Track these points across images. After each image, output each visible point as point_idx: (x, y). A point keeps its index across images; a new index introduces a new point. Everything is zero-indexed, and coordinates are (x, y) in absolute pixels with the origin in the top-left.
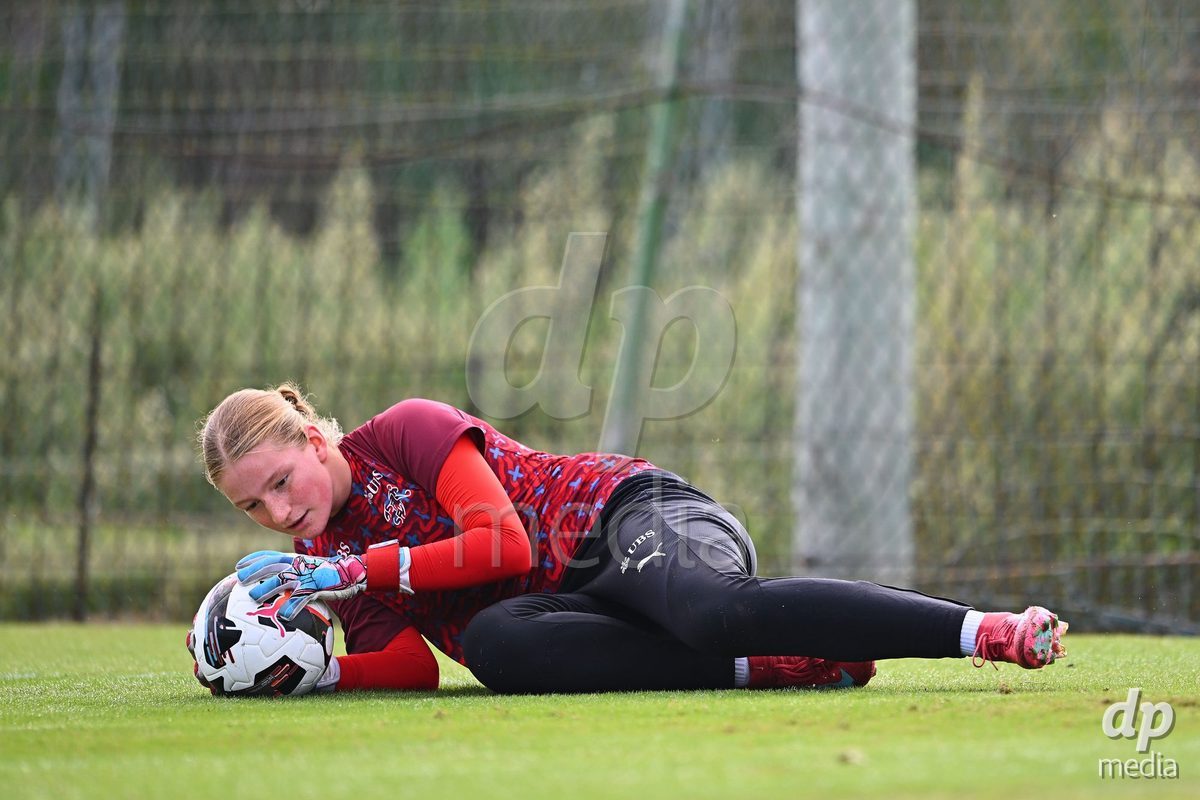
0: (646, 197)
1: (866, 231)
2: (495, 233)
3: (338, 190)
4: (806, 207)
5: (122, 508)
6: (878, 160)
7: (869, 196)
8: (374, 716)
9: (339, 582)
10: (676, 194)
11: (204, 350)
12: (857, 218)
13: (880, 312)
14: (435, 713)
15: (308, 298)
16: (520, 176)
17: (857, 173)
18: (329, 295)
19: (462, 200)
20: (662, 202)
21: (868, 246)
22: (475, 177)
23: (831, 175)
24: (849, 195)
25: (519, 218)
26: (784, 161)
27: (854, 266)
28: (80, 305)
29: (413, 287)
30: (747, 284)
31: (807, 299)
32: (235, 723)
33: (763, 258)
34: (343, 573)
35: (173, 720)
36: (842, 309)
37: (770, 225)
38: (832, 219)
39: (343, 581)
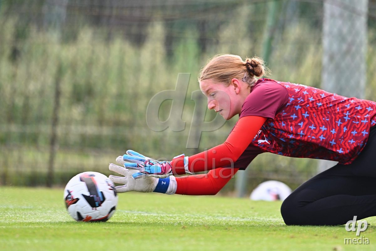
0: (266, 36)
1: (348, 52)
2: (208, 48)
3: (150, 30)
4: (326, 42)
5: (67, 146)
6: (353, 26)
7: (349, 39)
8: (159, 227)
9: (160, 172)
10: (277, 36)
11: (98, 88)
12: (344, 47)
13: (353, 82)
14: (182, 227)
15: (138, 69)
16: (218, 27)
17: (345, 30)
18: (146, 68)
19: (197, 35)
20: (271, 38)
21: (348, 58)
22: (202, 26)
23: (335, 30)
24: (342, 38)
25: (217, 42)
26: (317, 24)
27: (343, 65)
28: (52, 69)
29: (178, 67)
30: (303, 70)
31: (325, 77)
32: (107, 228)
33: (309, 60)
34: (163, 169)
35: (84, 226)
36: (338, 80)
37: (312, 48)
38: (335, 47)
39: (162, 172)
